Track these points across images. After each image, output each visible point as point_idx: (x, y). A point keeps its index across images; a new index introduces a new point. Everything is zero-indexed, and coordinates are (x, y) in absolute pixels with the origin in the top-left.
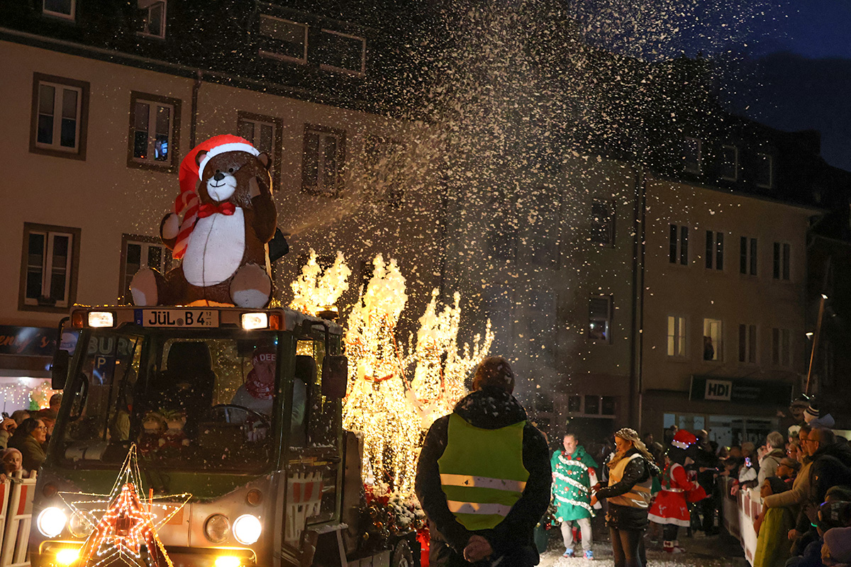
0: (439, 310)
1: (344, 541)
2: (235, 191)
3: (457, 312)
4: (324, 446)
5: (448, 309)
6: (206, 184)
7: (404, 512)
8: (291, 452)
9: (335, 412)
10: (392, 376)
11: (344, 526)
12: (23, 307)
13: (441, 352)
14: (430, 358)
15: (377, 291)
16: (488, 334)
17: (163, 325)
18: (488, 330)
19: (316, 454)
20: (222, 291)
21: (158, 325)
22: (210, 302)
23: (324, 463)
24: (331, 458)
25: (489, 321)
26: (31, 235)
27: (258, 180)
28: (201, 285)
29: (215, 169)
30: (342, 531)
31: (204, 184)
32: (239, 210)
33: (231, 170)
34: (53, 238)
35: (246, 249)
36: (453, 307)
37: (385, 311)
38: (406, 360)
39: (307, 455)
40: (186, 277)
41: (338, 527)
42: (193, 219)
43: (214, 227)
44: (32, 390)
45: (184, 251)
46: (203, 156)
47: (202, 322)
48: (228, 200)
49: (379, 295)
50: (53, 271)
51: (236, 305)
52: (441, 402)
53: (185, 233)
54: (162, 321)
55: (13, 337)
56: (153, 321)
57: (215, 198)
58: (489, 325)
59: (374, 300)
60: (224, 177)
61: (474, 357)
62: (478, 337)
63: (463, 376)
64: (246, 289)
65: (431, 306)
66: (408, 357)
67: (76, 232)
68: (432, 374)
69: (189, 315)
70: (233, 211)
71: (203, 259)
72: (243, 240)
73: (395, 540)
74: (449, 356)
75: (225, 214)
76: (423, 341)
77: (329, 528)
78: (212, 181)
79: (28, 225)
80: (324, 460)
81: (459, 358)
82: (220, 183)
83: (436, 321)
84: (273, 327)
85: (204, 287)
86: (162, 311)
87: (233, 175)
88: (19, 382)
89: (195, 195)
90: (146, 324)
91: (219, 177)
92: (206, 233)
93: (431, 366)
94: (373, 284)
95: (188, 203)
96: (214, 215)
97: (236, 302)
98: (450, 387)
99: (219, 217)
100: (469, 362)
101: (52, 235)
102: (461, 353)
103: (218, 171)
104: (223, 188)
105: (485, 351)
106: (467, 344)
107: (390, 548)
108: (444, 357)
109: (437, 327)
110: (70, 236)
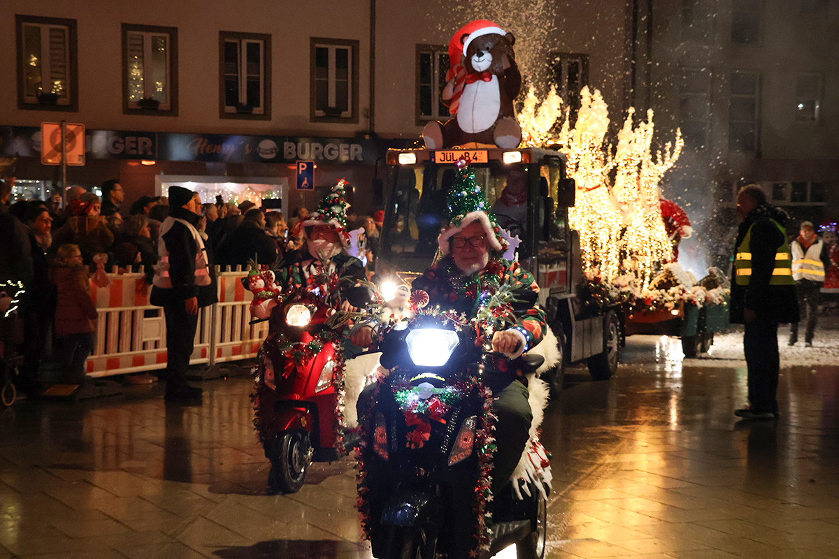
0: (635, 126)
1: (573, 306)
2: (492, 64)
3: (651, 125)
4: (559, 240)
5: (642, 124)
6: (471, 60)
7: (612, 289)
8: (540, 245)
9: (563, 216)
10: (599, 186)
11: (573, 295)
12: (224, 115)
13: (637, 162)
14: (628, 167)
15: (586, 119)
16: (678, 141)
17: (450, 162)
18: (678, 138)
19: (554, 245)
20: (486, 137)
21: (446, 162)
22: (478, 144)
23: (559, 252)
24: (564, 249)
25: (679, 130)
26: (226, 43)
27: (508, 56)
28: (471, 132)
29: (476, 48)
30: (572, 299)
31: (468, 60)
32: (494, 77)
33: (488, 49)
34: (246, 45)
35: (501, 106)
36: (647, 122)
37: (593, 135)
38: (606, 167)
39: (549, 247)
40: (460, 126)
41: (568, 296)
42: (462, 85)
43: (479, 90)
44: (238, 195)
45: (457, 108)
46: (466, 38)
47: (476, 159)
48: (487, 71)
49: (587, 122)
50: (248, 78)
51: (498, 146)
52: (638, 203)
53: (457, 95)
54: (449, 159)
55: (219, 146)
56: (443, 159)
57: (478, 70)
58: (679, 134)
59: (584, 127)
60: (483, 54)
61: (666, 163)
62: (669, 145)
63: (657, 179)
64: (505, 135)
65: (628, 123)
66: (607, 165)
67: (267, 38)
68: (631, 181)
69: (467, 155)
70: (491, 78)
71: (473, 114)
72: (499, 99)
73: (606, 309)
74: (643, 163)
75: (485, 81)
76: (622, 154)
77: (563, 296)
78: (475, 58)
79: (223, 34)
80: (559, 250)
81: (652, 164)
82: (481, 58)
83: (632, 136)
84: (525, 160)
85: (474, 134)
86: (449, 152)
87: (489, 52)
88: (226, 188)
89: (462, 67)
90: (438, 161)
91: (480, 55)
92: (473, 95)
93: (629, 174)
94: (582, 114)
95: (458, 73)
96: (478, 81)
97: (498, 144)
98: (645, 189)
99: (481, 82)
100: (662, 167)
101: (244, 43)
102: (654, 160)
103: (478, 50)
104: (483, 62)
105: (676, 157)
106: (659, 152)
107: (602, 315)
108: (640, 166)
109: (633, 141)
110: (261, 43)
